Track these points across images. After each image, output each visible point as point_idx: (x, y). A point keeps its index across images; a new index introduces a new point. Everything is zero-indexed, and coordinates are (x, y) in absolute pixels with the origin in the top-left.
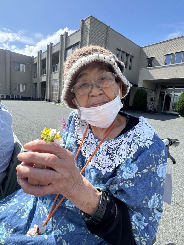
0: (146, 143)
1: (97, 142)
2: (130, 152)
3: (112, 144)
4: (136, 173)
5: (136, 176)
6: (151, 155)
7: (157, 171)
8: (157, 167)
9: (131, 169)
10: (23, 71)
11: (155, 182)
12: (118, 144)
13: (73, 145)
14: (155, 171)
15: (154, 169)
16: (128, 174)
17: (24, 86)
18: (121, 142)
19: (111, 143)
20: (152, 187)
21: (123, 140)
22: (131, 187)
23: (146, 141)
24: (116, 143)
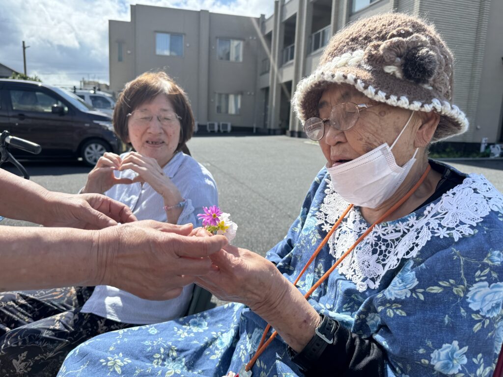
0: (455, 231)
1: (362, 228)
2: (413, 247)
3: (387, 231)
4: (413, 290)
5: (411, 295)
6: (455, 257)
7: (467, 296)
8: (469, 287)
9: (403, 281)
10: (237, 58)
11: (456, 315)
12: (401, 233)
13: (312, 231)
14: (462, 295)
15: (460, 290)
16: (395, 290)
17: (239, 98)
18: (408, 228)
19: (384, 229)
20: (447, 326)
21: (414, 224)
22: (398, 316)
23: (457, 226)
24: (397, 229)
